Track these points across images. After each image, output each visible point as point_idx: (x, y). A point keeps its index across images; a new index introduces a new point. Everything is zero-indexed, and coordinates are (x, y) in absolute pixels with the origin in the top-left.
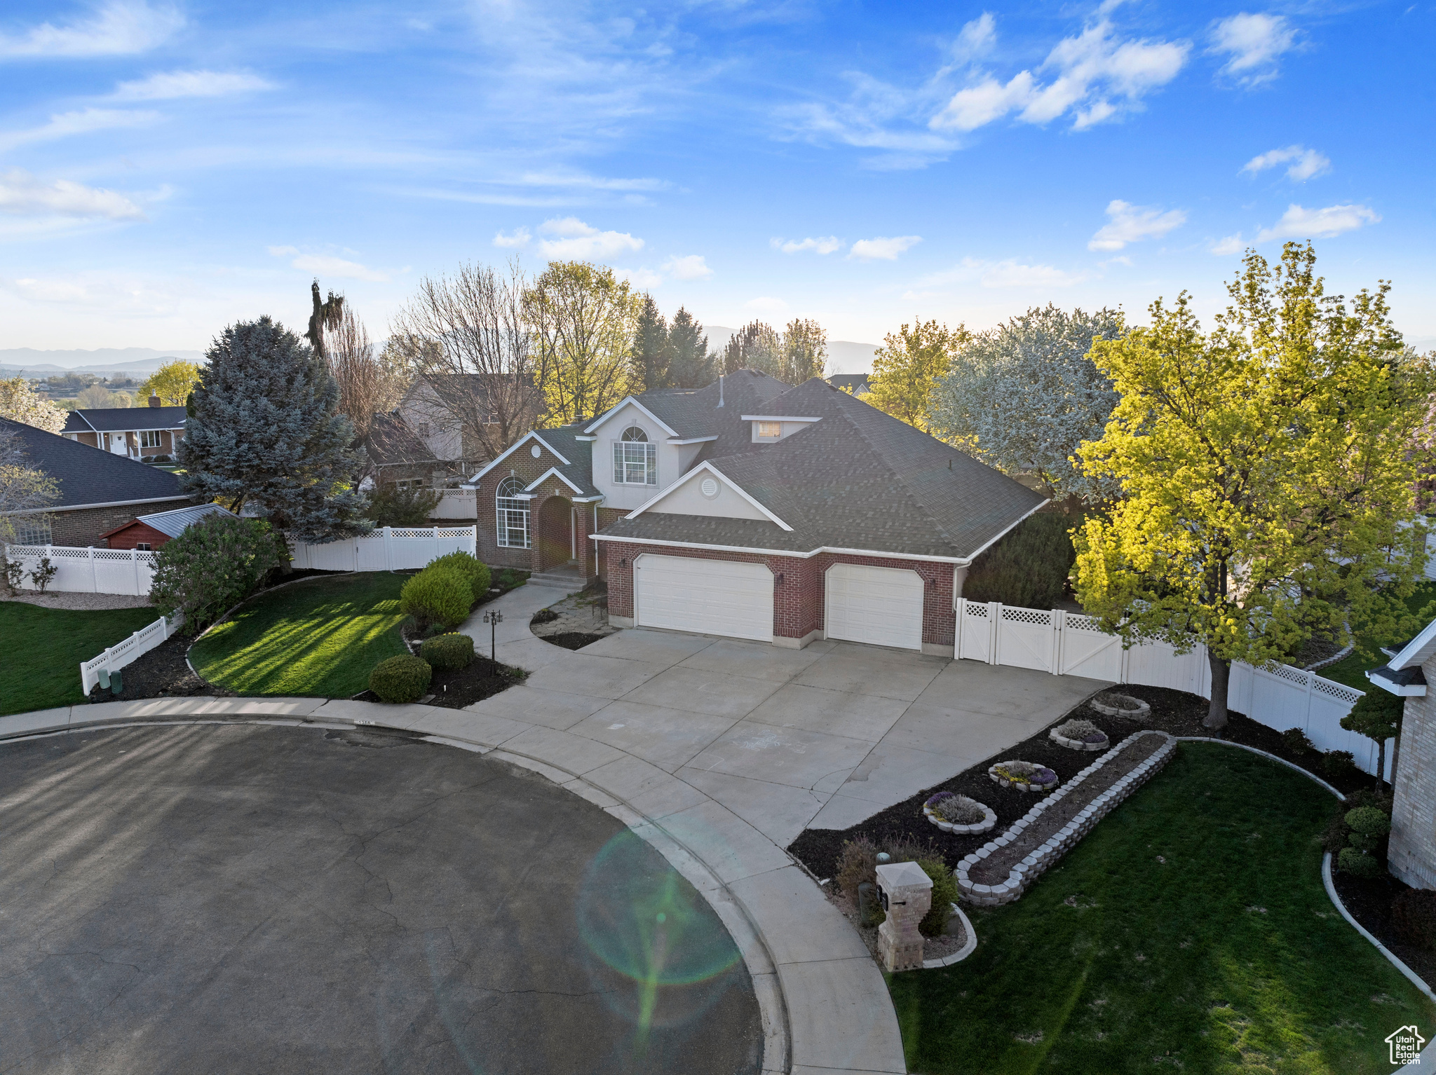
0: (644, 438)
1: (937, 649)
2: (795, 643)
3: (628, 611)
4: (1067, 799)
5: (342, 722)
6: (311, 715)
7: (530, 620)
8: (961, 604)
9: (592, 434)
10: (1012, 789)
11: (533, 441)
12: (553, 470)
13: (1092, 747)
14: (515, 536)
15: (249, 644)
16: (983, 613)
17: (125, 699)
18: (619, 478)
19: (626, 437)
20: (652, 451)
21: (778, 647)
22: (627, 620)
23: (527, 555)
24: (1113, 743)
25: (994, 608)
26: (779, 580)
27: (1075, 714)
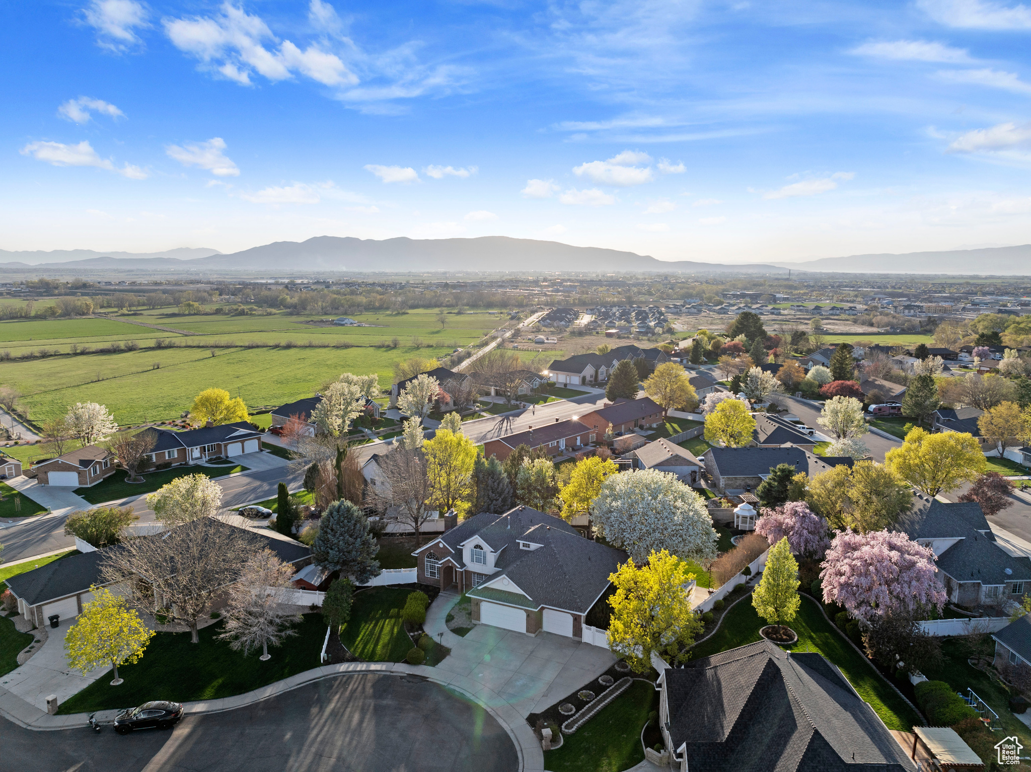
0: (482, 549)
1: (577, 639)
2: (533, 635)
3: (478, 618)
4: (595, 704)
5: (402, 673)
6: (392, 670)
7: (444, 621)
8: (584, 626)
9: (463, 546)
10: (583, 700)
11: (440, 542)
12: (449, 558)
13: (608, 684)
14: (433, 574)
15: (358, 636)
16: (590, 629)
17: (334, 664)
18: (472, 561)
19: (475, 547)
20: (485, 553)
21: (527, 636)
22: (478, 622)
23: (438, 581)
24: (615, 682)
25: (593, 628)
26: (528, 616)
27: (606, 673)
